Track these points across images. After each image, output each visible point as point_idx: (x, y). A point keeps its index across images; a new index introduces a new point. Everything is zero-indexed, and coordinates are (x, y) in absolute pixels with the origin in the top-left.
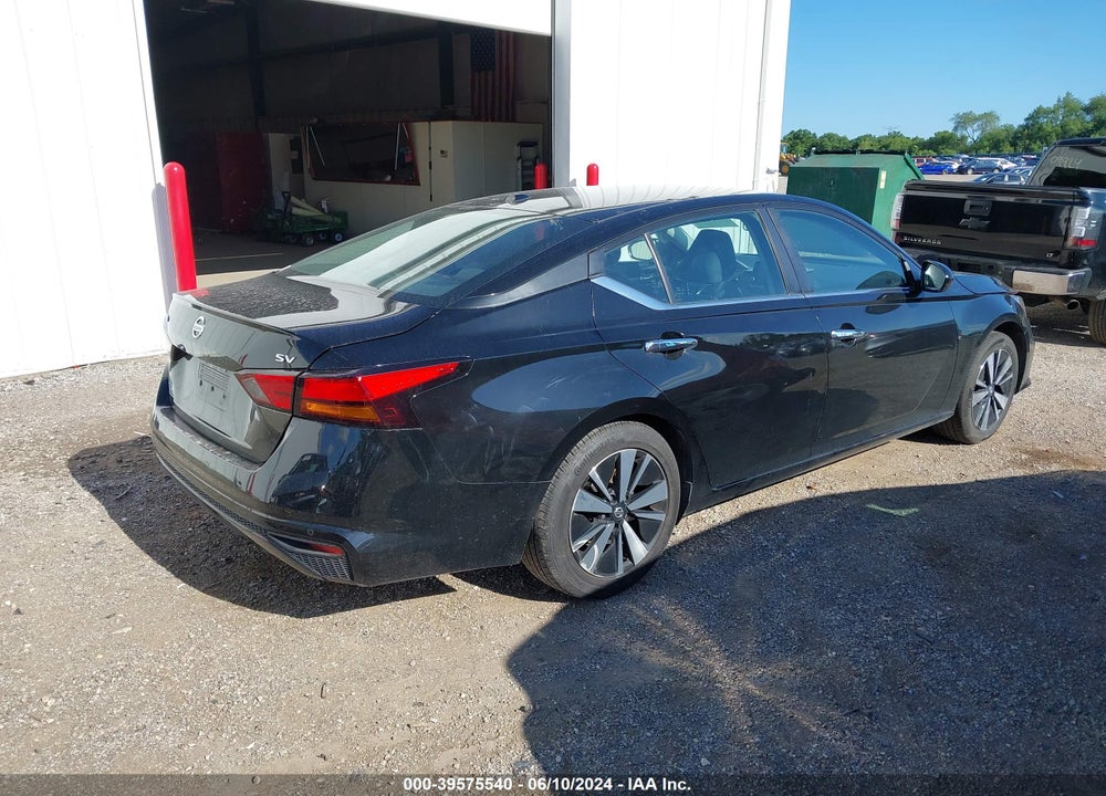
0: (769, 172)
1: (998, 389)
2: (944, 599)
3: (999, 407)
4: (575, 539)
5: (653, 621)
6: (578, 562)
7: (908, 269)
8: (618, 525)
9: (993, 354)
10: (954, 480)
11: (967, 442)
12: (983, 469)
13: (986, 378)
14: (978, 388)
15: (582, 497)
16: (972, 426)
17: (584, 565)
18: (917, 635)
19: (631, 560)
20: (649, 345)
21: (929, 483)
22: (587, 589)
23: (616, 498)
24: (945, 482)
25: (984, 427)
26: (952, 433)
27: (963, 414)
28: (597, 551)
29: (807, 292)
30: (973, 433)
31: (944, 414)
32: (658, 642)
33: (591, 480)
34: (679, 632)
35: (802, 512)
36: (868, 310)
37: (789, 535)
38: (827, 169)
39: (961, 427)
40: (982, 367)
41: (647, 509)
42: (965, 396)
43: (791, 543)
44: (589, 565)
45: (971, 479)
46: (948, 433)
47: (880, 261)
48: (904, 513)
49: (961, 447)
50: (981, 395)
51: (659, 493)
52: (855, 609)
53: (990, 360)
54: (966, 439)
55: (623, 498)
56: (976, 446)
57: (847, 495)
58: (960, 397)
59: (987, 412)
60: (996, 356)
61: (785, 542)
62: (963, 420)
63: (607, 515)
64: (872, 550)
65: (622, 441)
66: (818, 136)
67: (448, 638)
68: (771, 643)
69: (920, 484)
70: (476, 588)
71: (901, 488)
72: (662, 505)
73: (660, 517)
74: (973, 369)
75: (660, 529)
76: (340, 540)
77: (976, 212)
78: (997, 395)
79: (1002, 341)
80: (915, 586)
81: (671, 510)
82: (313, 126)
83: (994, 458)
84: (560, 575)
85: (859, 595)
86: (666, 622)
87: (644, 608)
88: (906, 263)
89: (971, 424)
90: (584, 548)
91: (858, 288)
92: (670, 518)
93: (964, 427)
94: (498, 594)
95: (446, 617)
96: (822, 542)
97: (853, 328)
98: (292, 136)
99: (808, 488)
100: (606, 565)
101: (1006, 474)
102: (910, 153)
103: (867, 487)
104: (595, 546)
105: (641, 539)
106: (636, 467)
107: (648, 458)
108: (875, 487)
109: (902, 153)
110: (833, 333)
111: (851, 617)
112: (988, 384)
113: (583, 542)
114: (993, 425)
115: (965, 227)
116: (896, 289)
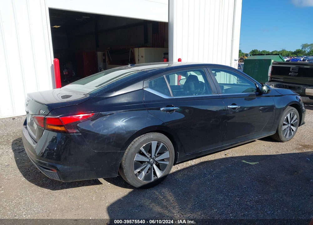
0: (235, 60)
1: (292, 125)
2: (259, 193)
3: (293, 130)
4: (135, 169)
5: (160, 197)
6: (137, 177)
7: (258, 87)
8: (152, 165)
9: (289, 114)
10: (274, 153)
11: (282, 142)
12: (285, 150)
13: (287, 121)
14: (284, 124)
15: (138, 156)
16: (283, 137)
17: (139, 178)
18: (247, 205)
19: (157, 176)
20: (162, 109)
21: (266, 154)
22: (140, 185)
23: (151, 156)
24: (271, 154)
25: (287, 137)
26: (276, 139)
27: (279, 132)
28: (144, 173)
29: (220, 94)
30: (283, 139)
31: (272, 132)
32: (160, 204)
33: (141, 151)
34: (168, 200)
35: (221, 162)
36: (245, 99)
37: (214, 170)
38: (256, 60)
39: (279, 136)
40: (286, 117)
41: (163, 160)
42: (279, 127)
43: (214, 172)
44: (141, 178)
45: (280, 153)
46: (275, 138)
47: (249, 84)
48: (254, 163)
49: (280, 143)
50: (286, 127)
51: (166, 155)
52: (228, 195)
53: (289, 115)
54: (281, 140)
55: (153, 156)
56: (285, 143)
57: (237, 157)
58: (278, 127)
59: (288, 132)
60: (290, 114)
61: (212, 172)
62: (279, 134)
63: (148, 162)
64: (240, 176)
65: (152, 139)
66: (261, 51)
67: (94, 199)
68: (196, 206)
69: (262, 154)
70: (109, 183)
71: (256, 155)
72: (168, 159)
73: (167, 163)
74: (282, 119)
75: (167, 167)
76: (56, 168)
77: (293, 71)
78: (292, 127)
79: (292, 109)
80: (251, 188)
81: (171, 161)
82: (108, 49)
83: (290, 147)
84: (130, 181)
85: (231, 190)
86: (164, 197)
87: (159, 192)
88: (257, 85)
89: (282, 135)
90: (139, 172)
91: (242, 92)
92: (170, 163)
93: (280, 137)
94: (115, 186)
95: (96, 192)
96: (224, 172)
97: (236, 105)
98: (103, 53)
99: (225, 155)
100: (147, 177)
101: (292, 152)
102: (281, 54)
103: (244, 155)
104: (143, 172)
105: (160, 170)
106: (157, 147)
107: (162, 144)
108: (247, 155)
109: (279, 55)
110: (229, 106)
111: (226, 198)
112: (288, 123)
113: (138, 170)
114: (291, 136)
115: (290, 75)
116: (254, 93)
